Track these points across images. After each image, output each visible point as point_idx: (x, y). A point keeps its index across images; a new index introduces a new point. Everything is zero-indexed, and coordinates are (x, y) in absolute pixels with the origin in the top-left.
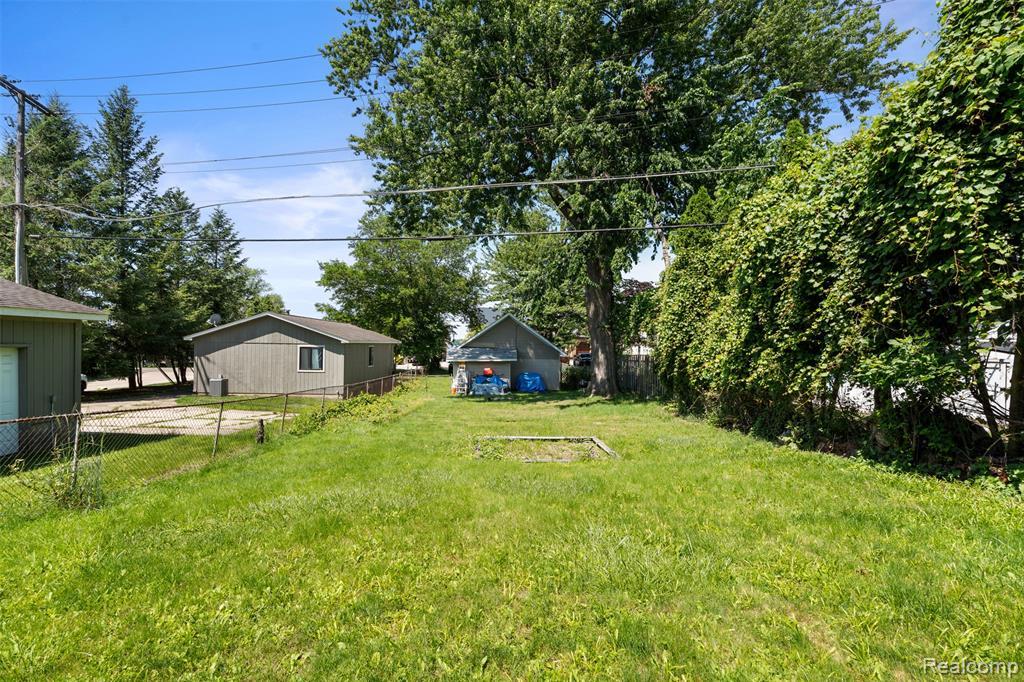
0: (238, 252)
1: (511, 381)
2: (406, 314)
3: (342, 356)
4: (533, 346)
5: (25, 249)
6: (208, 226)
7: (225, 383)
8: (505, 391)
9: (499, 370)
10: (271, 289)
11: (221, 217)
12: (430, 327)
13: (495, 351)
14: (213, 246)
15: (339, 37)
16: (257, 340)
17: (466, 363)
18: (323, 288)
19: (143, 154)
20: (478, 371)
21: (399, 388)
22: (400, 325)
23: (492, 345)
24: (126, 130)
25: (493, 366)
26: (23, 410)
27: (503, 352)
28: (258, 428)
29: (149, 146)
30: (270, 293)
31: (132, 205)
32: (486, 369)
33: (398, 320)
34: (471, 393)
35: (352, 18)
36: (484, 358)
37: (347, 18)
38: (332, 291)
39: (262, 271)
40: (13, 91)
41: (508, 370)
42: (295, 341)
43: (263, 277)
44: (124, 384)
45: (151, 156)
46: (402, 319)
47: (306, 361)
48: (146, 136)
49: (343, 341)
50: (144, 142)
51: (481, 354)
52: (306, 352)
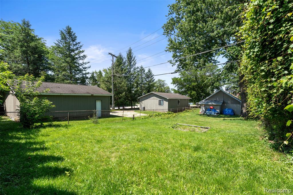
0: (153, 78)
1: (220, 111)
2: (194, 91)
3: (167, 102)
4: (230, 100)
5: (113, 82)
6: (147, 72)
7: (144, 108)
8: (217, 114)
9: (215, 108)
10: (167, 85)
11: (150, 70)
12: (202, 94)
13: (215, 101)
14: (148, 77)
15: (166, 23)
16: (150, 98)
17: (204, 105)
18: (172, 84)
19: (133, 60)
20: (208, 107)
21: (185, 111)
22: (192, 94)
23: (215, 99)
24: (130, 56)
25: (213, 106)
26: (102, 109)
27: (218, 102)
28: (133, 116)
29: (134, 58)
30: (167, 86)
31: (132, 71)
32: (211, 107)
33: (192, 92)
34: (205, 114)
35: (169, 17)
36: (210, 104)
37: (167, 18)
38: (175, 85)
39: (165, 81)
40: (112, 55)
41: (219, 107)
42: (157, 98)
43: (165, 82)
44: (131, 107)
45: (134, 60)
46: (193, 92)
47: (160, 104)
48: (134, 56)
49: (168, 99)
50: (133, 57)
51: (210, 102)
52: (160, 101)
